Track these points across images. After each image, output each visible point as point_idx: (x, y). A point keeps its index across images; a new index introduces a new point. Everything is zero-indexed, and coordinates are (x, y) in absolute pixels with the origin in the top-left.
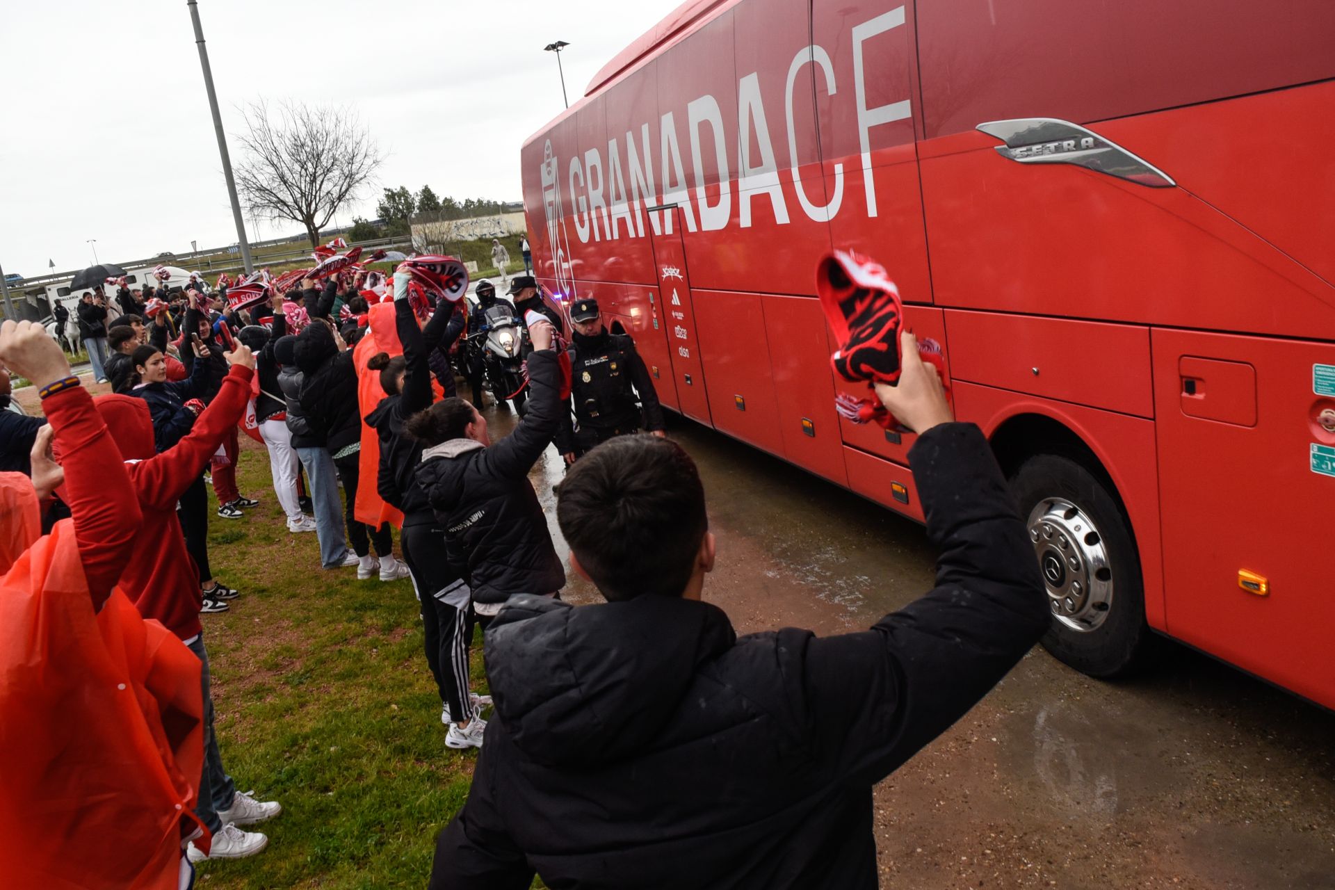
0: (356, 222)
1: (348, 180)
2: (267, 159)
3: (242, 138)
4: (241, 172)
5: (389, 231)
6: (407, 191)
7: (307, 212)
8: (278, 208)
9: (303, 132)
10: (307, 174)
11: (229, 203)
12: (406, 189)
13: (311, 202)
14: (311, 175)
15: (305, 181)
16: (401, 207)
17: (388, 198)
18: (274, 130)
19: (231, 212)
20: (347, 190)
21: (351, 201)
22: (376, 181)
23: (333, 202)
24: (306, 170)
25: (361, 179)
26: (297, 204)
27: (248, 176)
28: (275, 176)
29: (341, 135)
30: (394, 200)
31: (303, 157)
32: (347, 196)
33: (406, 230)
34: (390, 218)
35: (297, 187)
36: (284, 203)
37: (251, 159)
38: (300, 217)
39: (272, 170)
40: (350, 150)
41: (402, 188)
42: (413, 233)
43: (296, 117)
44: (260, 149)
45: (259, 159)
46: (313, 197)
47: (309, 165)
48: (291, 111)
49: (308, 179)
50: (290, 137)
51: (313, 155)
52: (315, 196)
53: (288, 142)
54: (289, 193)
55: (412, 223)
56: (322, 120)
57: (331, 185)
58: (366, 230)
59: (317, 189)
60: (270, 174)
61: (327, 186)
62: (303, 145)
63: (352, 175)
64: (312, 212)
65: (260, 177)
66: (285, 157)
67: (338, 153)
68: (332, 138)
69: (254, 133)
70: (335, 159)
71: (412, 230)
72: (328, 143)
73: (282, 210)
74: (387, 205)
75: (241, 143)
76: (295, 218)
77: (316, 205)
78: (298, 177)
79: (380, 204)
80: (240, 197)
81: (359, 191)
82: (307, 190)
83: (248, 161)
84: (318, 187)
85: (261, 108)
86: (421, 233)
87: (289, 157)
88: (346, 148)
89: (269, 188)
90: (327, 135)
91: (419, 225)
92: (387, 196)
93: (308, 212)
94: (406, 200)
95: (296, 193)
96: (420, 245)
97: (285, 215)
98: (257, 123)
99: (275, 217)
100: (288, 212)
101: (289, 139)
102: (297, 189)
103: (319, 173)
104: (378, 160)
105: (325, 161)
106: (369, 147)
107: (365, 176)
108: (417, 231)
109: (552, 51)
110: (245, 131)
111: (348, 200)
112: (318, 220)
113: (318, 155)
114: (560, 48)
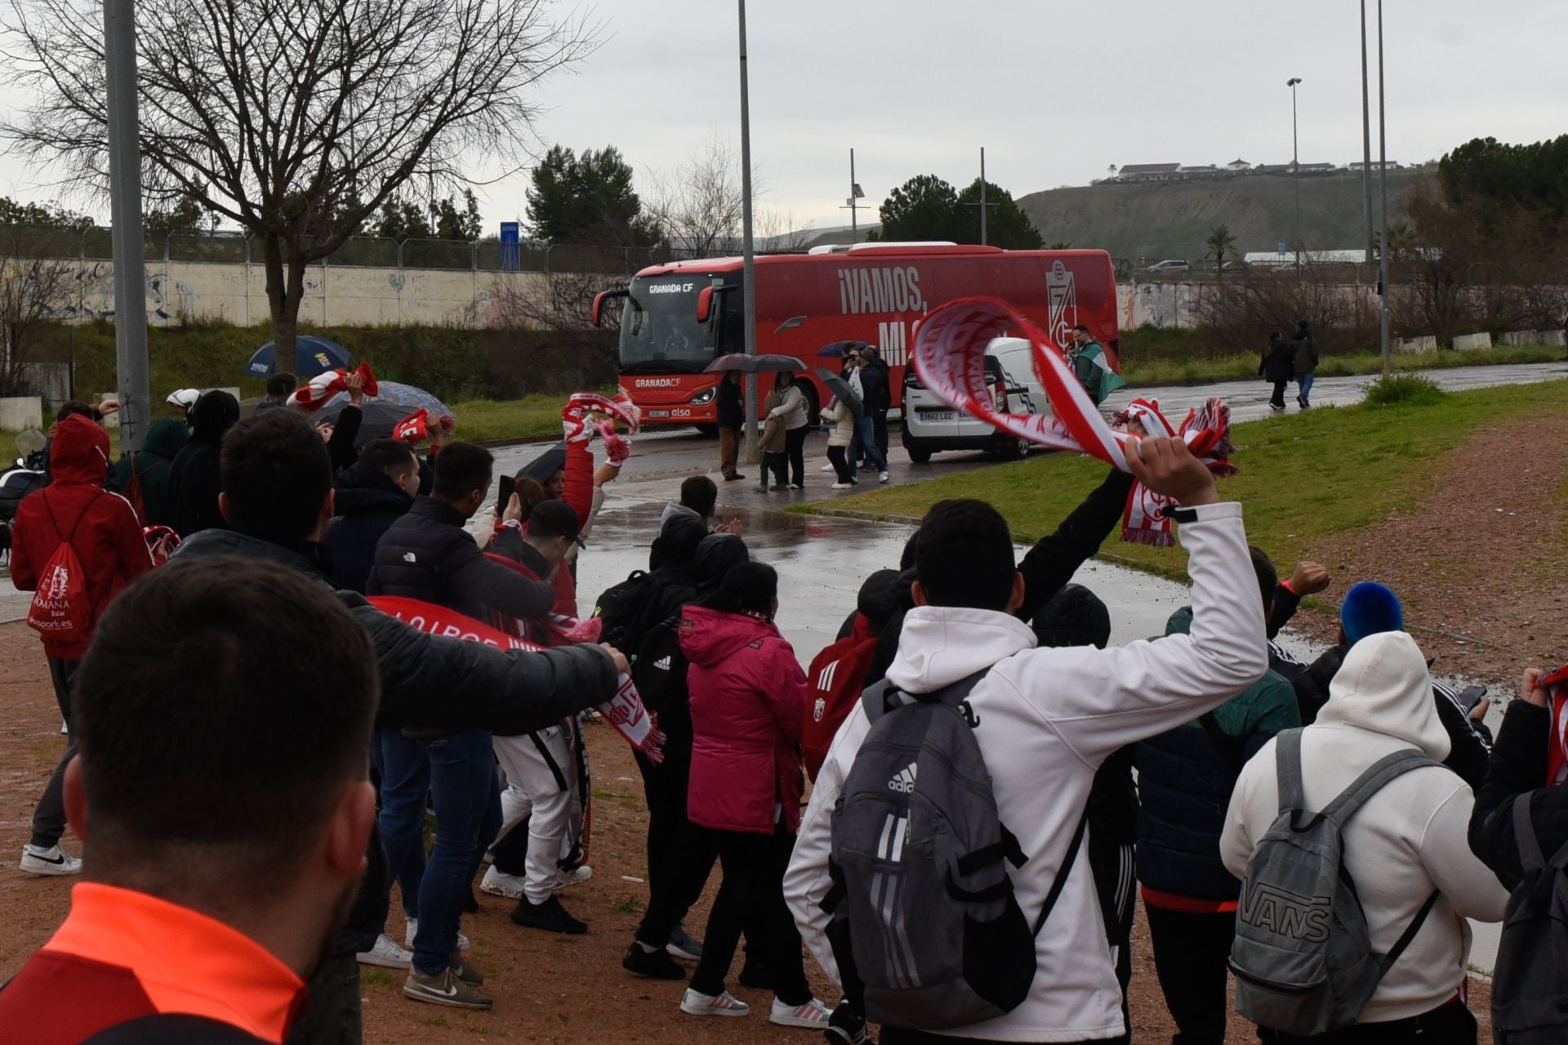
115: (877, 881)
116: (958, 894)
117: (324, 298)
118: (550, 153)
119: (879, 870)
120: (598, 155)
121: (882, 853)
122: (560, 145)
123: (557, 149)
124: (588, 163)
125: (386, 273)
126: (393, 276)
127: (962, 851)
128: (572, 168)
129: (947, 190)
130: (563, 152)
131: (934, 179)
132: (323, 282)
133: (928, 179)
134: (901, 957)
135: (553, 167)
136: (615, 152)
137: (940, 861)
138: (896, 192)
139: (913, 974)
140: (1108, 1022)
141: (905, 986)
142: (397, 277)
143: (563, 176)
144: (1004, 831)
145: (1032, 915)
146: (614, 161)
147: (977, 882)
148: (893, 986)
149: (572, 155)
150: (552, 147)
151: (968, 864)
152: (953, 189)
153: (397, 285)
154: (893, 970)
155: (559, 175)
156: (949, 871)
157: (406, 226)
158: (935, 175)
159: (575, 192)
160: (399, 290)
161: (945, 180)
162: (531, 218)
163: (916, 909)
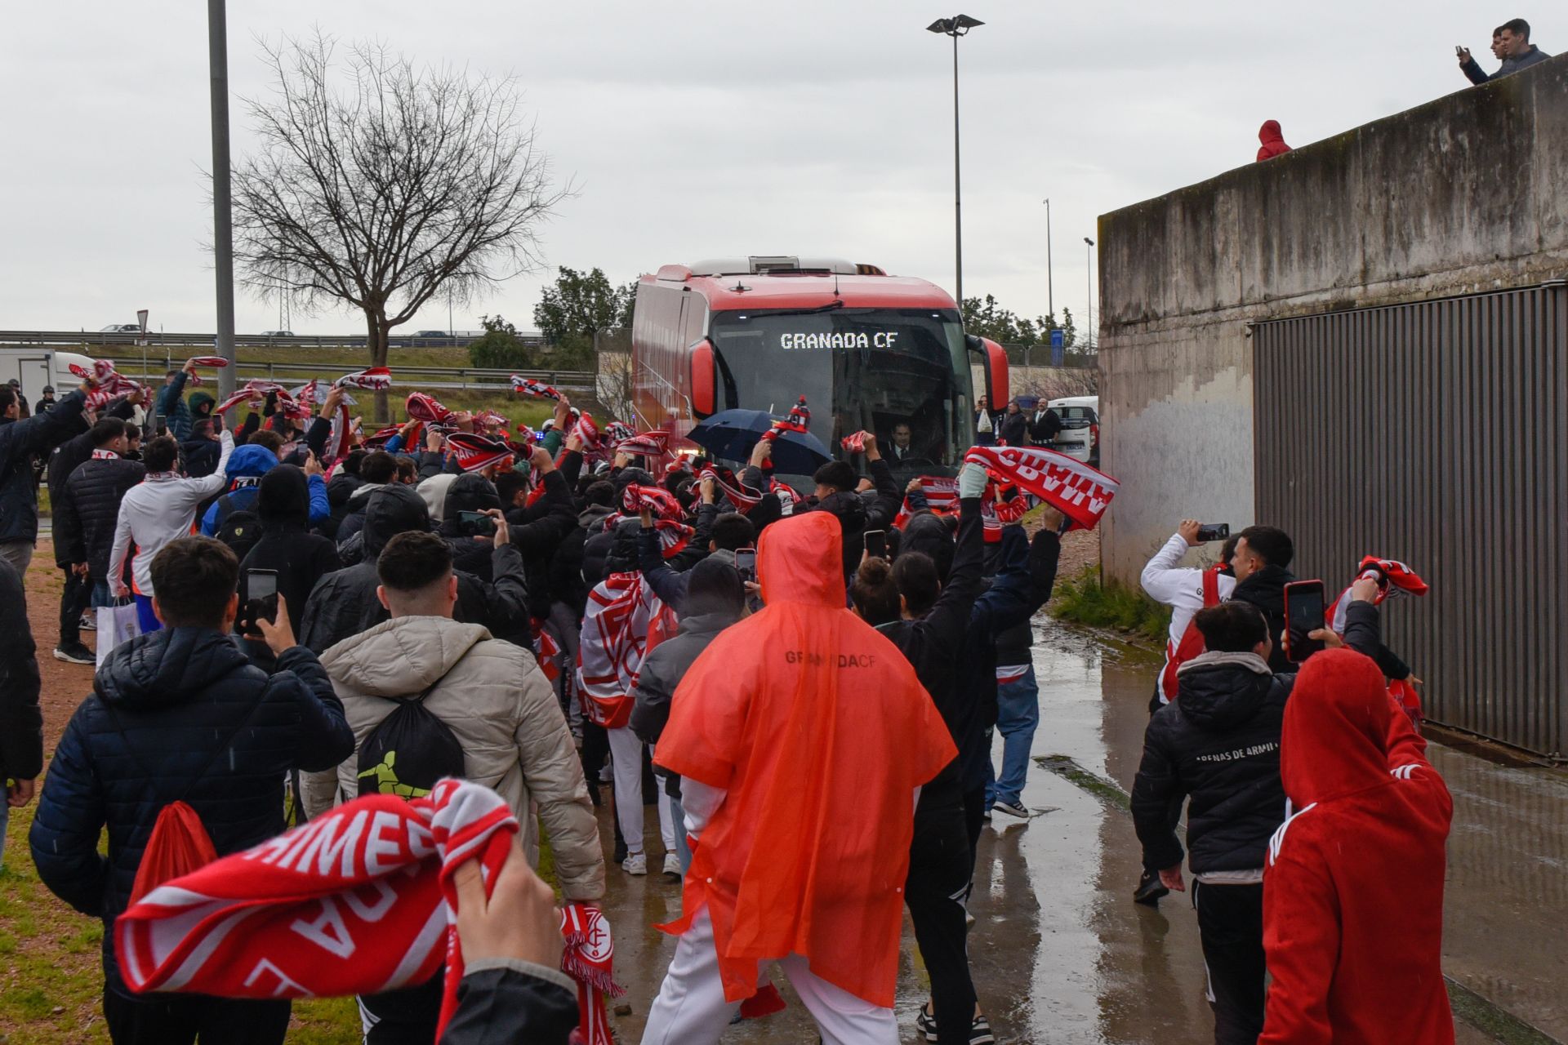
0: (488, 326)
1: (470, 234)
2: (310, 163)
3: (266, 113)
4: (251, 180)
5: (554, 357)
6: (606, 281)
7: (373, 285)
8: (315, 268)
9: (393, 124)
10: (387, 207)
11: (211, 240)
12: (605, 277)
13: (386, 266)
14: (396, 212)
15: (382, 222)
16: (587, 311)
17: (565, 290)
18: (336, 107)
19: (211, 259)
20: (465, 255)
21: (470, 279)
22: (528, 244)
23: (433, 276)
24: (387, 199)
25: (497, 237)
26: (355, 267)
27: (265, 193)
28: (322, 202)
29: (472, 138)
30: (576, 294)
31: (385, 173)
32: (464, 268)
33: (590, 360)
34: (562, 332)
35: (363, 231)
36: (330, 262)
37: (275, 158)
38: (357, 295)
39: (314, 187)
40: (486, 173)
41: (597, 273)
42: (601, 368)
43: (386, 88)
44: (299, 141)
45: (290, 159)
46: (392, 257)
47: (396, 189)
48: (377, 76)
49: (388, 217)
50: (366, 125)
51: (408, 171)
52: (397, 256)
53: (359, 136)
54: (342, 241)
55: (603, 348)
56: (438, 103)
57: (434, 238)
58: (506, 347)
59: (404, 241)
60: (311, 195)
61: (425, 240)
62: (388, 149)
63: (481, 224)
64: (383, 289)
65: (288, 199)
66: (349, 165)
67: (461, 175)
68: (451, 143)
69: (293, 105)
70: (451, 187)
71: (601, 362)
72: (442, 151)
73: (323, 276)
74: (559, 302)
75: (260, 122)
76: (345, 294)
77: (396, 276)
78: (366, 210)
79: (546, 299)
80: (237, 234)
81: (492, 259)
82: (381, 241)
83: (269, 162)
84: (406, 237)
85: (317, 56)
86: (618, 370)
87: (356, 167)
88: (478, 168)
89: (302, 223)
90: (444, 134)
91: (616, 355)
92: (562, 284)
93: (377, 288)
94: (600, 298)
95: (358, 243)
96: (611, 395)
97: (327, 285)
98: (301, 86)
99: (304, 286)
100: (334, 279)
101: (363, 130)
102: (361, 235)
103: (413, 209)
104: (541, 203)
105: (431, 189)
106: (526, 172)
107: (507, 233)
108: (609, 365)
109: (944, 35)
110: (273, 99)
111: (465, 274)
112: (393, 306)
113: (417, 174)
114: (961, 30)
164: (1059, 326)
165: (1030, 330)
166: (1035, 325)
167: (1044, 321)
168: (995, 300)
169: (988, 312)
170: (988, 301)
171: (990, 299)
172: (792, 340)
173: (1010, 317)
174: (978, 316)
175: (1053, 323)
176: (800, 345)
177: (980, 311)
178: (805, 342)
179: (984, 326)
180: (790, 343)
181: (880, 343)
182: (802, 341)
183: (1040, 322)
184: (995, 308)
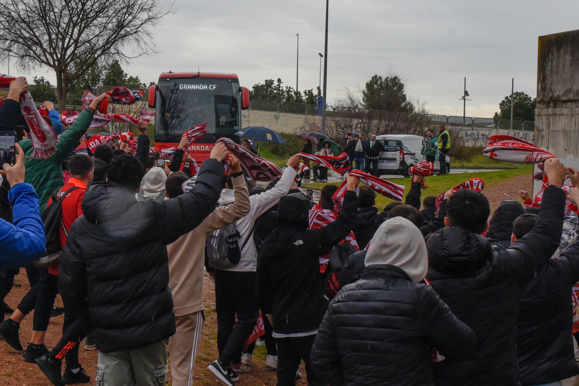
0: (37, 81)
115: (213, 239)
116: (227, 243)
117: (249, 121)
118: (373, 78)
119: (213, 237)
120: (391, 79)
121: (214, 234)
122: (377, 75)
123: (376, 76)
124: (387, 82)
125: (273, 113)
126: (275, 115)
127: (229, 234)
128: (381, 84)
129: (527, 98)
130: (378, 77)
131: (523, 93)
132: (249, 116)
133: (520, 93)
134: (216, 253)
135: (373, 83)
136: (397, 78)
137: (224, 236)
138: (507, 98)
139: (218, 257)
140: (253, 269)
141: (216, 259)
142: (277, 115)
143: (377, 86)
144: (237, 231)
145: (240, 247)
146: (397, 82)
147: (231, 240)
148: (214, 259)
149: (381, 79)
150: (374, 75)
151: (230, 237)
152: (531, 98)
153: (276, 118)
154: (214, 256)
155: (376, 86)
156: (226, 238)
157: (295, 99)
158: (523, 92)
159: (381, 93)
160: (277, 120)
161: (527, 94)
162: (364, 101)
163: (219, 245)
164: (314, 95)
165: (300, 96)
166: (303, 94)
167: (307, 92)
168: (282, 81)
169: (278, 87)
170: (278, 81)
171: (279, 80)
172: (183, 86)
173: (291, 90)
174: (272, 88)
175: (312, 93)
176: (185, 88)
177: (273, 86)
178: (187, 87)
179: (275, 93)
180: (182, 88)
181: (211, 88)
182: (186, 87)
183: (305, 93)
184: (281, 85)
